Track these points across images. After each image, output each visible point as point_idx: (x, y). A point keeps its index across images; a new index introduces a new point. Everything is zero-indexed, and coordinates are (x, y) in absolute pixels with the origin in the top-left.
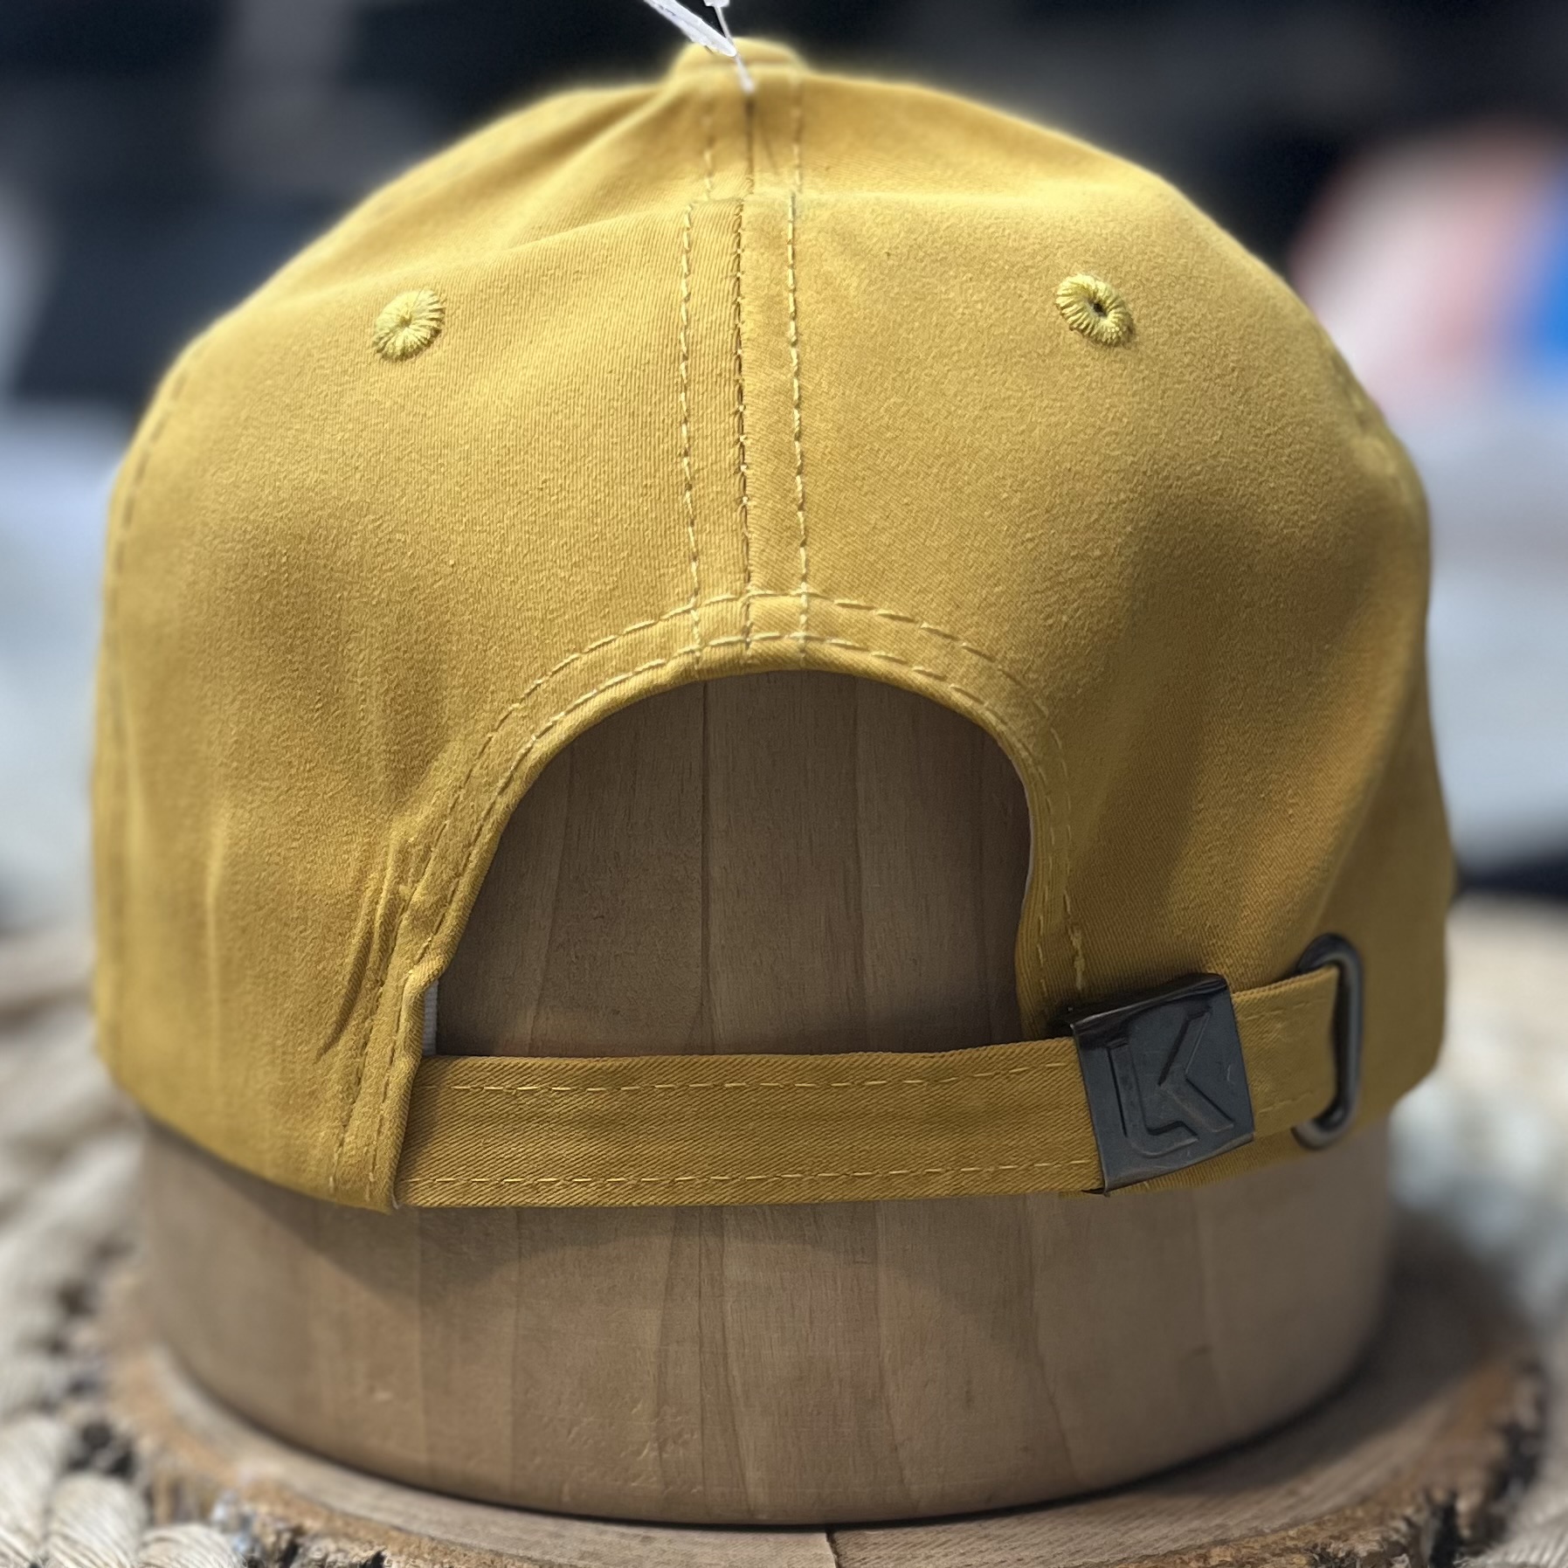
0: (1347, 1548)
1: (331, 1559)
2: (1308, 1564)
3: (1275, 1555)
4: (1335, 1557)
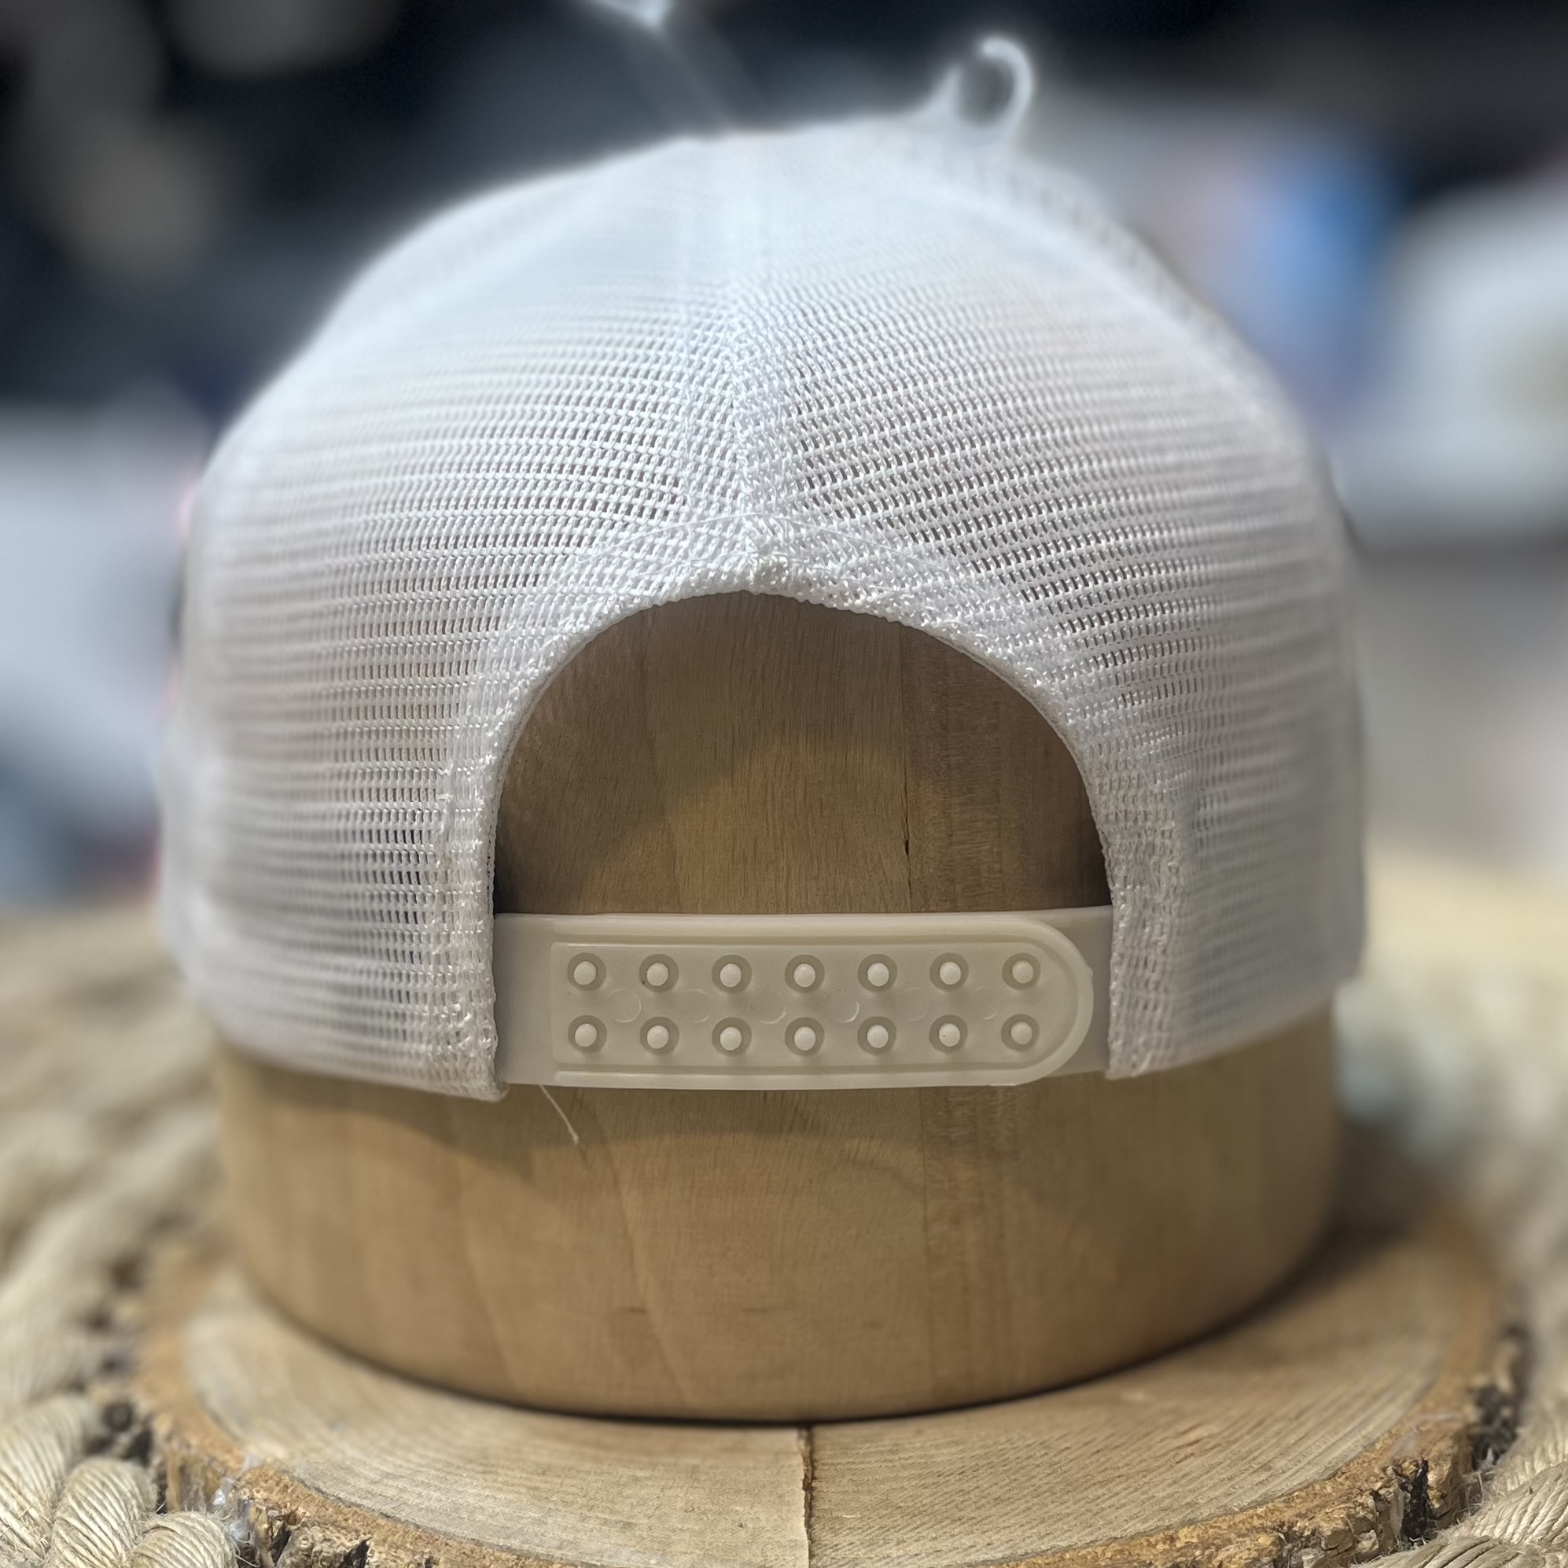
0: (1311, 1527)
1: (316, 1548)
2: (1273, 1543)
3: (1239, 1536)
4: (1301, 1536)
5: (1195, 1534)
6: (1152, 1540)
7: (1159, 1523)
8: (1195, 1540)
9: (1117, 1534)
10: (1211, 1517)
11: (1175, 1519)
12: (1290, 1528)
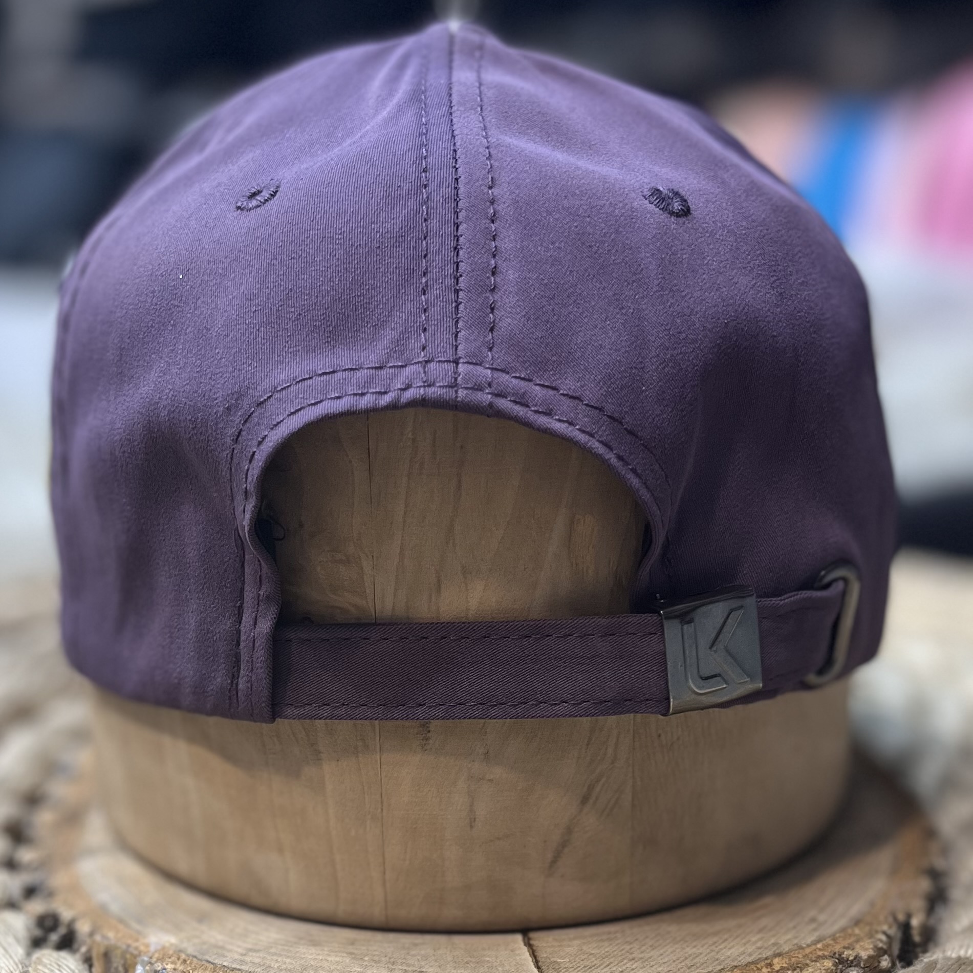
2: (833, 965)
3: (813, 961)
4: (848, 960)
5: (784, 962)
6: (759, 966)
7: (760, 956)
8: (785, 965)
9: (735, 963)
10: (790, 951)
11: (769, 953)
12: (840, 955)
